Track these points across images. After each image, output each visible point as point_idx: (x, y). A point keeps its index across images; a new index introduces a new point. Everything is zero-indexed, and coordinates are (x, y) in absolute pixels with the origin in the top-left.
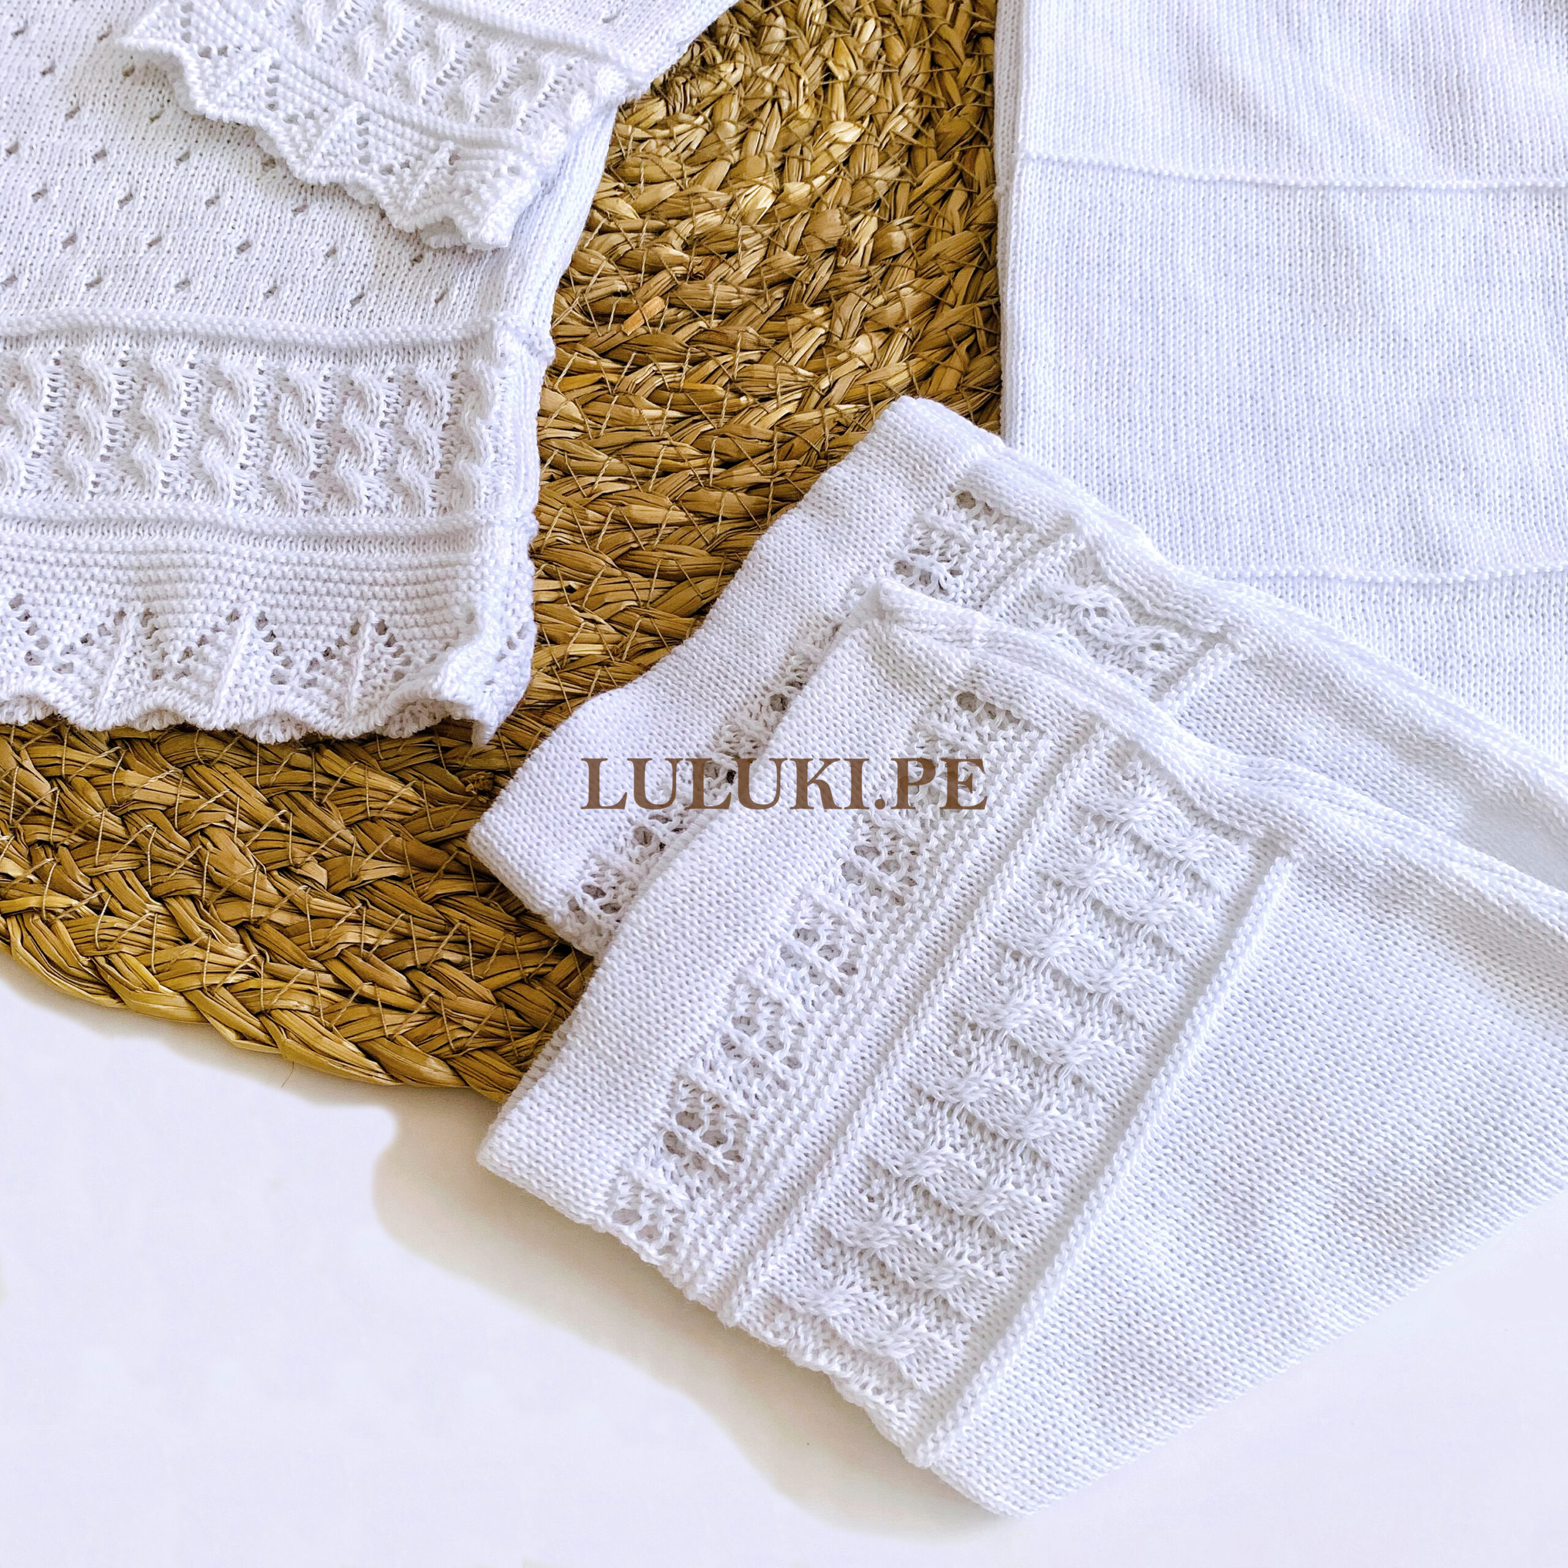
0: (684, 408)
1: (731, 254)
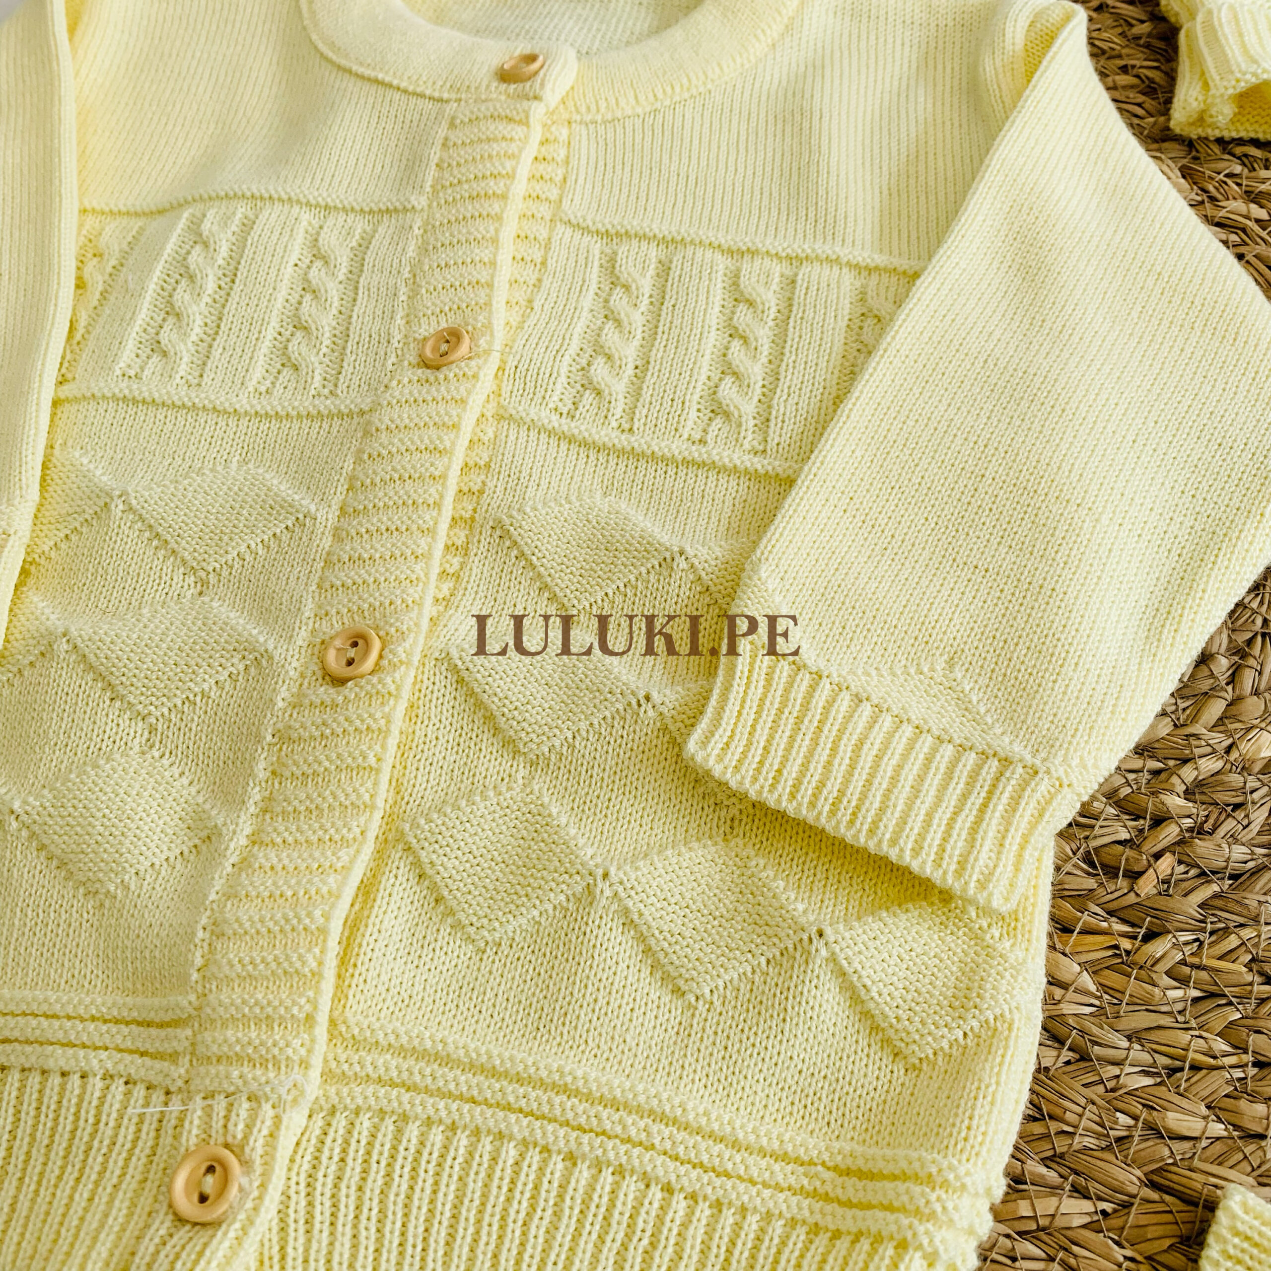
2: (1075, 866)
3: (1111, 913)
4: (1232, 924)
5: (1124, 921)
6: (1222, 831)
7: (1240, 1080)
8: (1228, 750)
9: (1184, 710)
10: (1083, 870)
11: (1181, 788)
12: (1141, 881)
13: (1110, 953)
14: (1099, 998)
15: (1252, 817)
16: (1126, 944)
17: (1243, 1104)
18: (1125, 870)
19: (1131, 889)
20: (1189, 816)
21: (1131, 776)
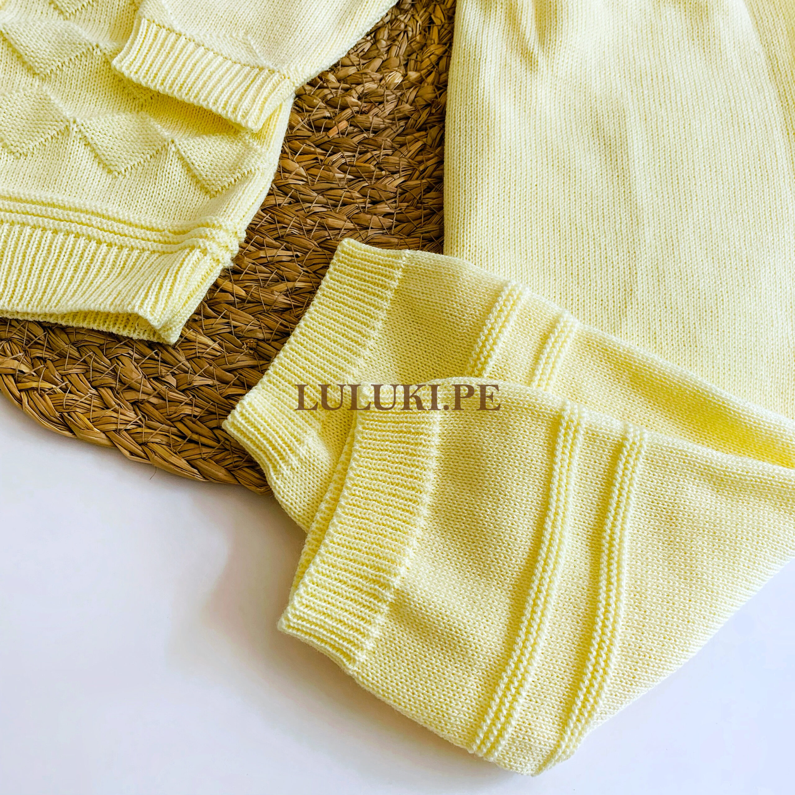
2: (303, 126)
3: (318, 146)
4: (370, 150)
5: (323, 149)
6: (372, 113)
7: (362, 207)
8: (381, 80)
9: (363, 64)
10: (306, 128)
11: (356, 96)
12: (331, 131)
13: (315, 161)
14: (307, 178)
15: (386, 107)
16: (322, 157)
17: (362, 215)
18: (325, 128)
19: (326, 135)
20: (357, 106)
21: (333, 91)
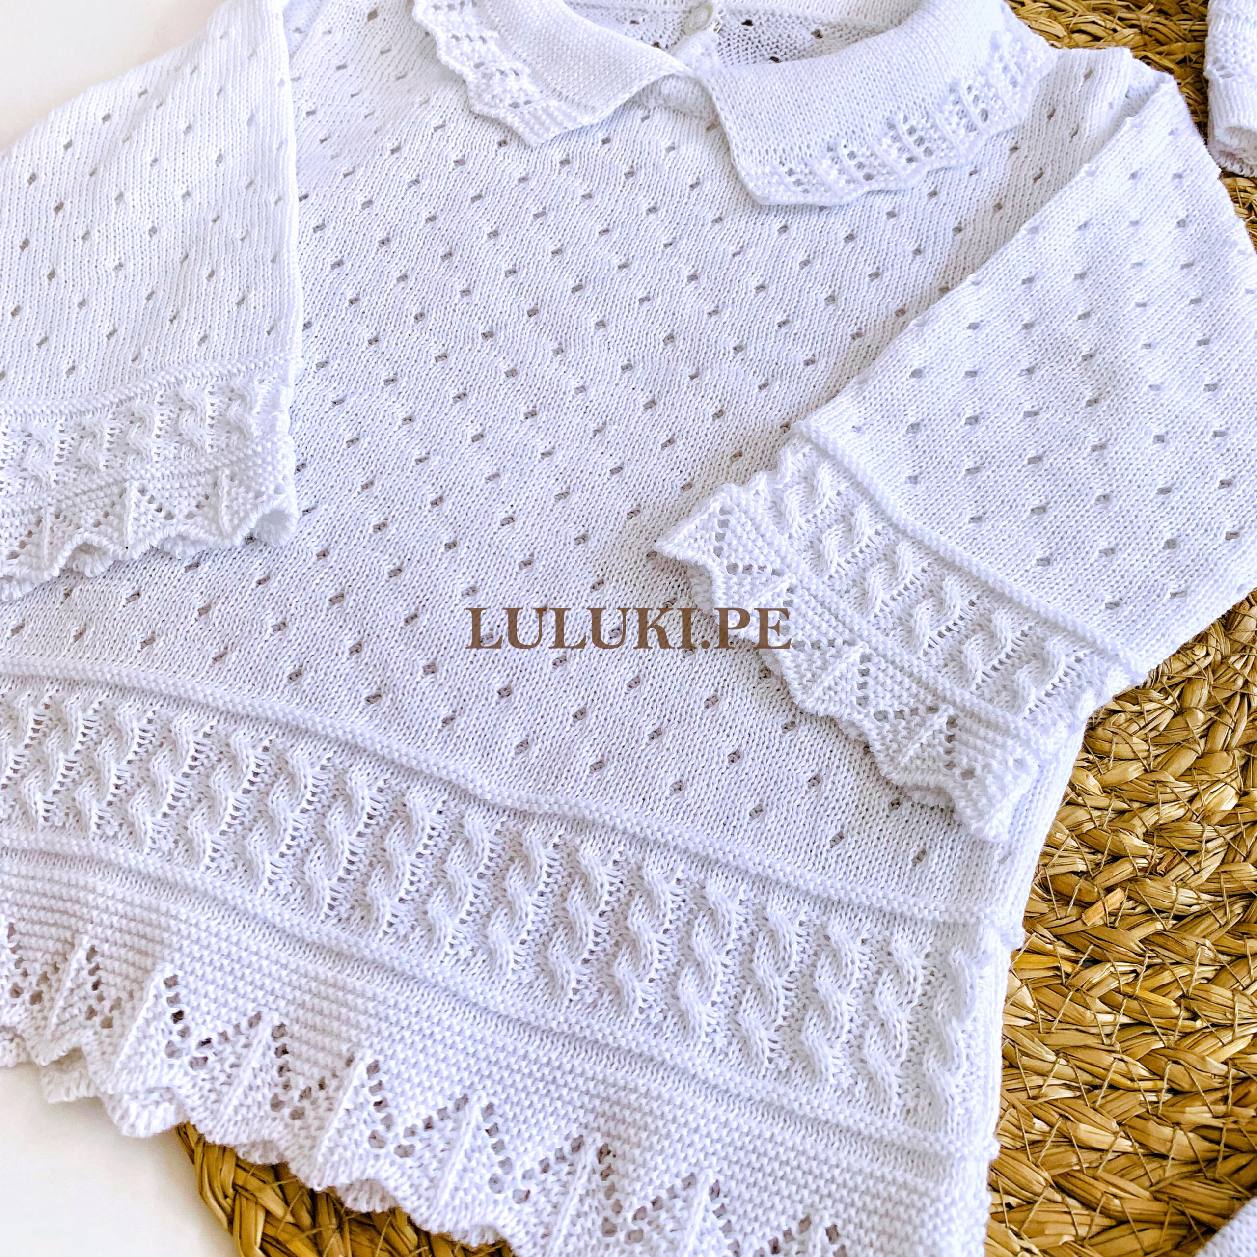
0: (1135, 1016)
1: (1191, 853)
